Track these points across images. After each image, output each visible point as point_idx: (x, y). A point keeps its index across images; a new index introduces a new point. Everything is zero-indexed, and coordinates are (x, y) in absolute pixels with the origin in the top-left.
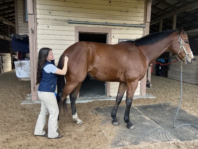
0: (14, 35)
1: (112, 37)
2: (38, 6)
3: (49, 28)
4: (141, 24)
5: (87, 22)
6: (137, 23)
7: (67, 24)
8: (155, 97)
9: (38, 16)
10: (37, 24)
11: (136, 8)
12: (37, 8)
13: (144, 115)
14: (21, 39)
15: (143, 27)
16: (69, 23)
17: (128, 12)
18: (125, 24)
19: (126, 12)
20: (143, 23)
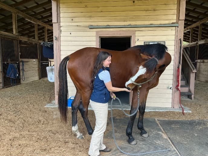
0: (43, 43)
1: (136, 40)
2: (61, 15)
3: (72, 35)
4: (173, 23)
5: (109, 26)
6: (167, 22)
7: (89, 30)
8: (191, 112)
9: (62, 24)
10: (61, 31)
11: (165, 4)
12: (60, 17)
13: (163, 132)
14: (49, 46)
15: (176, 27)
16: (90, 28)
17: (156, 11)
18: (151, 24)
19: (153, 11)
20: (175, 21)
